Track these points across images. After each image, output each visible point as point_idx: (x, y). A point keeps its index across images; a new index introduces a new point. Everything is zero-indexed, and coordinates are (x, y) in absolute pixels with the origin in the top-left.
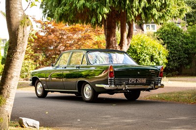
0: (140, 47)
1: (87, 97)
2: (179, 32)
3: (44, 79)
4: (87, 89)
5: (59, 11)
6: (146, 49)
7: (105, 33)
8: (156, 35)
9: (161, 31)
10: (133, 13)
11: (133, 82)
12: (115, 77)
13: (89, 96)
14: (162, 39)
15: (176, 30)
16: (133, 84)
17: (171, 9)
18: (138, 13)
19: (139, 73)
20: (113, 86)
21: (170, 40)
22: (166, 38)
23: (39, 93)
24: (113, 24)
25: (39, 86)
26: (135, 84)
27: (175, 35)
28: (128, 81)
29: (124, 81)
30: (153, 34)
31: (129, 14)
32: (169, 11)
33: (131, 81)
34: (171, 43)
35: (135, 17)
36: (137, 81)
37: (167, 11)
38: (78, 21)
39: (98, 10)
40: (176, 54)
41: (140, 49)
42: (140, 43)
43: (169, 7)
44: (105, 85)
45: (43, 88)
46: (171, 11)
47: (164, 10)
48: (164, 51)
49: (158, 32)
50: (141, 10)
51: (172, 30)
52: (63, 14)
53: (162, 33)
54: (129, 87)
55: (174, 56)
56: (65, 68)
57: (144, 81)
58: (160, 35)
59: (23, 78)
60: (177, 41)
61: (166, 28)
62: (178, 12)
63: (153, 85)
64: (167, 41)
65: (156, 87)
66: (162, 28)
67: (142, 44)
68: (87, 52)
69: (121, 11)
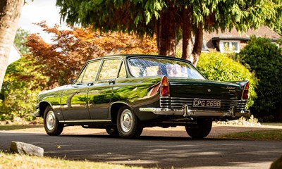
0: (213, 70)
1: (126, 130)
2: (275, 53)
3: (59, 106)
4: (126, 116)
5: (86, 6)
6: (222, 74)
7: (158, 45)
8: (238, 56)
9: (247, 51)
10: (202, 11)
11: (200, 105)
12: (171, 96)
13: (128, 128)
14: (248, 63)
15: (270, 50)
16: (199, 108)
17: (263, 6)
18: (210, 11)
19: (209, 90)
20: (167, 109)
21: (261, 65)
22: (255, 61)
23: (50, 128)
24: (171, 31)
25: (51, 116)
26: (204, 109)
27: (269, 57)
28: (192, 103)
29: (185, 103)
30: (234, 55)
31: (195, 13)
32: (260, 9)
33: (196, 103)
34: (263, 70)
35: (205, 17)
36: (206, 103)
37: (256, 9)
38: (116, 26)
39: (147, 5)
40: (270, 87)
41: (213, 74)
42: (213, 64)
43: (259, 4)
44: (155, 109)
45: (57, 119)
46: (263, 9)
47: (252, 8)
48: (252, 78)
49: (242, 53)
50: (214, 7)
51: (265, 49)
52: (92, 12)
53: (249, 54)
54: (193, 112)
55: (266, 90)
56: (92, 84)
57: (218, 103)
58: (246, 57)
59: (29, 120)
60: (271, 67)
61: (255, 46)
62: (275, 12)
63: (232, 112)
64: (256, 66)
65: (237, 114)
66: (249, 47)
67: (216, 67)
68: (127, 58)
69: (183, 7)
